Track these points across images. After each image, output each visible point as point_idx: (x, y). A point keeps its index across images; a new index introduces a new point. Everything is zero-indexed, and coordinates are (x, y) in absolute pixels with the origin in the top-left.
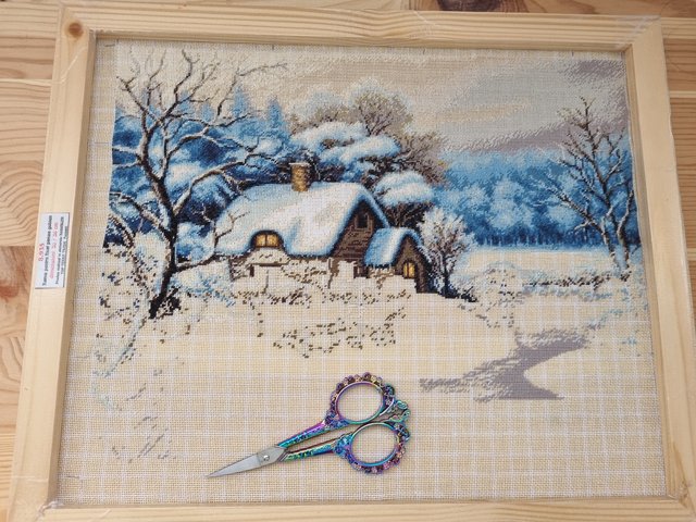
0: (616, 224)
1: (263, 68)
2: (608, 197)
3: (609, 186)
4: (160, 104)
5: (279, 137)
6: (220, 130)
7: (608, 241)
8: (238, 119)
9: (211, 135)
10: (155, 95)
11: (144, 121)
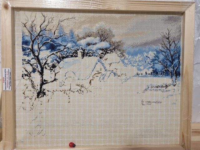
0: (174, 69)
1: (68, 19)
2: (173, 61)
3: (173, 58)
4: (36, 31)
5: (74, 42)
6: (55, 40)
7: (171, 75)
8: (60, 36)
9: (52, 41)
10: (34, 28)
11: (31, 37)
